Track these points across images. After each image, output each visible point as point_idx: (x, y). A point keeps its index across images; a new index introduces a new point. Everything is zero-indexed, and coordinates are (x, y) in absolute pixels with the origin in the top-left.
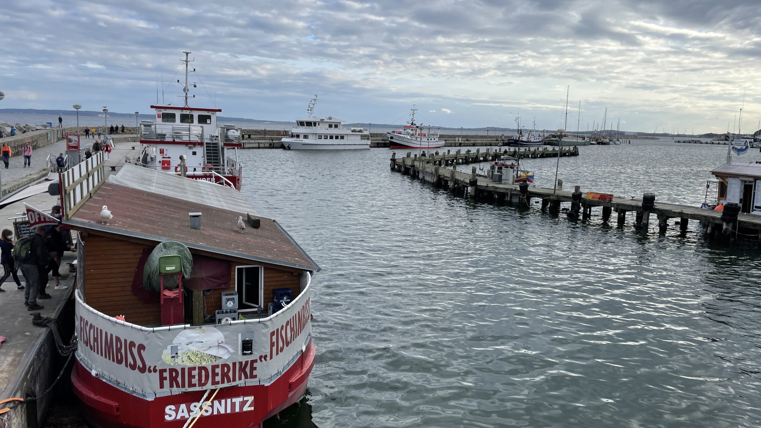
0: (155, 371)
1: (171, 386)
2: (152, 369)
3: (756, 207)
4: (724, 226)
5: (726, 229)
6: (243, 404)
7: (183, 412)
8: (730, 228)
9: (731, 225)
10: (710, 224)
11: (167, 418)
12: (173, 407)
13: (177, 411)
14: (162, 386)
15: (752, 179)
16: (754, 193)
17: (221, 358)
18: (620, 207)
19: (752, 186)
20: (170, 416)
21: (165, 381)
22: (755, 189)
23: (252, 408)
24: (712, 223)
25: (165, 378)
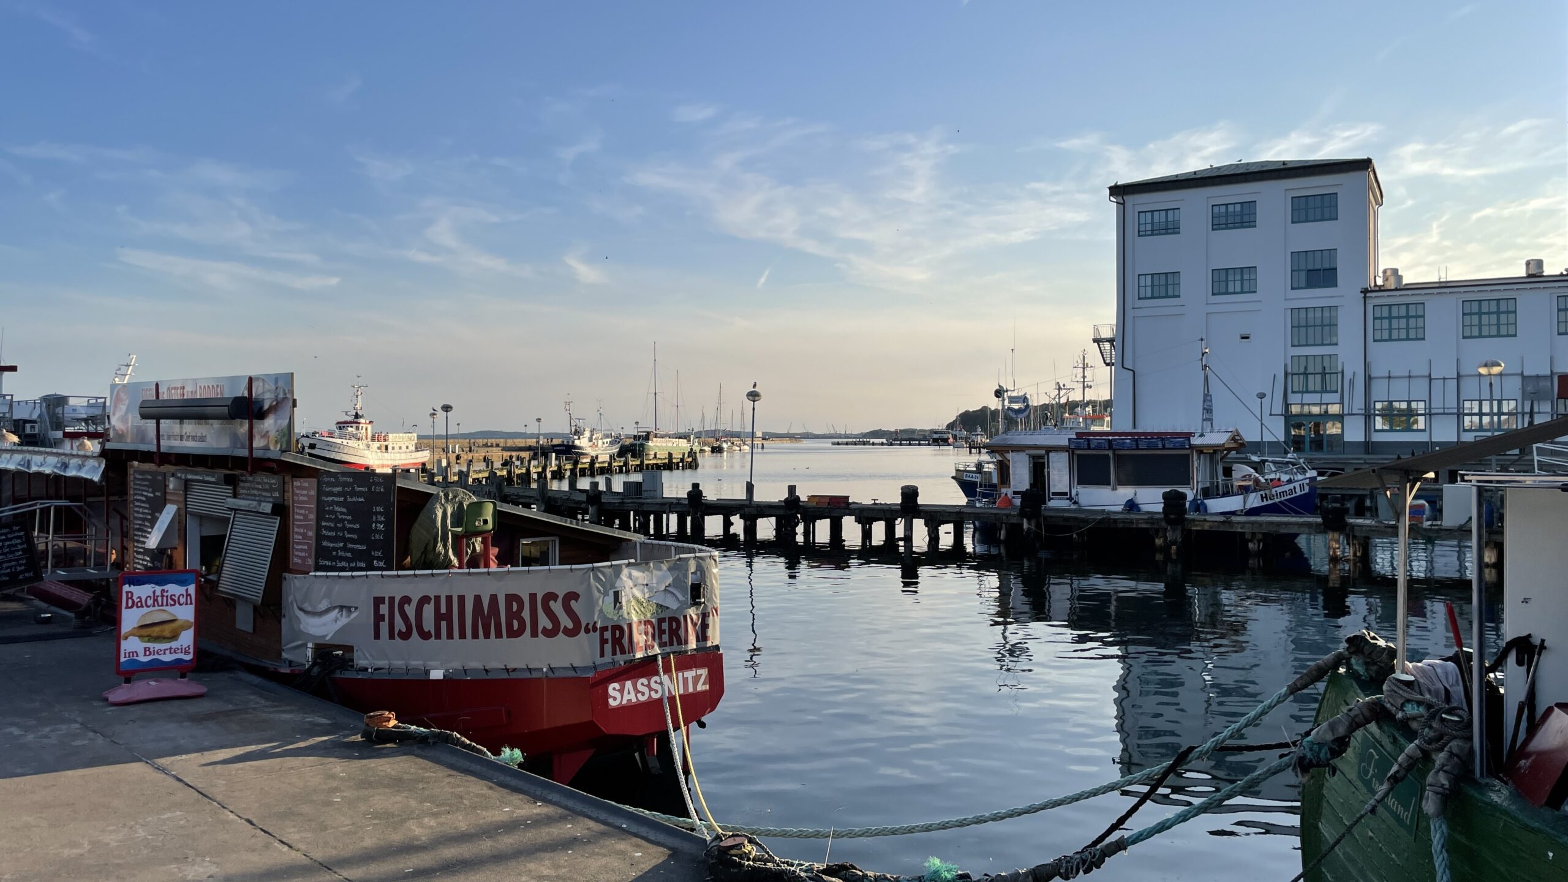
0: (595, 629)
1: (614, 653)
2: (590, 627)
3: (1054, 494)
4: (1026, 526)
5: (1029, 529)
6: (696, 679)
7: (629, 693)
8: (1033, 527)
9: (1033, 522)
10: (1004, 525)
11: (611, 701)
12: (616, 685)
13: (621, 691)
14: (602, 655)
15: (1043, 452)
16: (1049, 472)
17: (668, 608)
18: (865, 514)
19: (1044, 463)
20: (615, 699)
21: (605, 645)
22: (1048, 467)
23: (707, 687)
24: (1006, 524)
25: (606, 641)
